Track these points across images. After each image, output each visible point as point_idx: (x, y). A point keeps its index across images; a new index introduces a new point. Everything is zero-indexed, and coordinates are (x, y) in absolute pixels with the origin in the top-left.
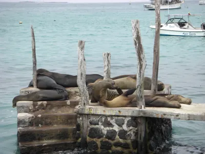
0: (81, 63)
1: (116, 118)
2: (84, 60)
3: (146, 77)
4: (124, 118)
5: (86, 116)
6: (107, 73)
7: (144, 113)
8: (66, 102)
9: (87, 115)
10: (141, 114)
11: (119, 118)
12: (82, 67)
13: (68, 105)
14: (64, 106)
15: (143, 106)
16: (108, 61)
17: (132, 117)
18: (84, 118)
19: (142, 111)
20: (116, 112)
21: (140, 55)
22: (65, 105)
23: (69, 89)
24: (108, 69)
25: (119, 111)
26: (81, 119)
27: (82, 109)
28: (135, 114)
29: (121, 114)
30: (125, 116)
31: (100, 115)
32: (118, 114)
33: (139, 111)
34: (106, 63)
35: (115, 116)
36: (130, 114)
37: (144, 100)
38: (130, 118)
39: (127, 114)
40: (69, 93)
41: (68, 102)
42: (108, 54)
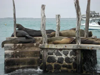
0: (43, 18)
1: (64, 50)
2: (45, 16)
4: (68, 50)
6: (58, 27)
7: (81, 47)
9: (46, 49)
10: (79, 48)
11: (65, 50)
12: (43, 20)
13: (35, 46)
15: (80, 43)
20: (64, 47)
21: (78, 12)
25: (66, 46)
26: (42, 51)
27: (43, 45)
28: (75, 48)
29: (67, 48)
30: (69, 49)
31: (54, 49)
33: (78, 46)
34: (58, 21)
35: (63, 49)
36: (72, 48)
38: (72, 50)
42: (59, 15)
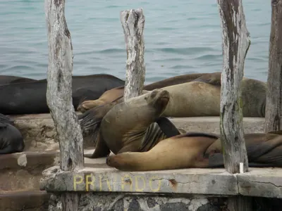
0: (58, 42)
1: (165, 200)
2: (67, 33)
3: (249, 81)
4: (186, 201)
5: (76, 198)
7: (247, 184)
8: (15, 160)
9: (79, 193)
10: (238, 190)
11: (172, 201)
12: (60, 53)
13: (23, 168)
14: (9, 169)
15: (241, 165)
16: (138, 36)
17: (210, 197)
18: (70, 204)
19: (239, 180)
20: (164, 184)
21: (231, 16)
22: (14, 167)
23: (22, 121)
24: (137, 58)
25: (173, 182)
26: (59, 206)
27: (64, 177)
28: (219, 190)
29: (178, 190)
30: (190, 196)
31: (117, 193)
32: (169, 188)
33: (232, 180)
34: (132, 43)
35: (160, 195)
36: (204, 190)
37: (244, 147)
38: (204, 202)
39: (194, 190)
40: (25, 130)
41: (22, 158)
42: (137, 16)
